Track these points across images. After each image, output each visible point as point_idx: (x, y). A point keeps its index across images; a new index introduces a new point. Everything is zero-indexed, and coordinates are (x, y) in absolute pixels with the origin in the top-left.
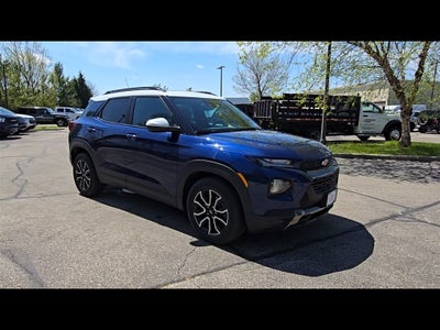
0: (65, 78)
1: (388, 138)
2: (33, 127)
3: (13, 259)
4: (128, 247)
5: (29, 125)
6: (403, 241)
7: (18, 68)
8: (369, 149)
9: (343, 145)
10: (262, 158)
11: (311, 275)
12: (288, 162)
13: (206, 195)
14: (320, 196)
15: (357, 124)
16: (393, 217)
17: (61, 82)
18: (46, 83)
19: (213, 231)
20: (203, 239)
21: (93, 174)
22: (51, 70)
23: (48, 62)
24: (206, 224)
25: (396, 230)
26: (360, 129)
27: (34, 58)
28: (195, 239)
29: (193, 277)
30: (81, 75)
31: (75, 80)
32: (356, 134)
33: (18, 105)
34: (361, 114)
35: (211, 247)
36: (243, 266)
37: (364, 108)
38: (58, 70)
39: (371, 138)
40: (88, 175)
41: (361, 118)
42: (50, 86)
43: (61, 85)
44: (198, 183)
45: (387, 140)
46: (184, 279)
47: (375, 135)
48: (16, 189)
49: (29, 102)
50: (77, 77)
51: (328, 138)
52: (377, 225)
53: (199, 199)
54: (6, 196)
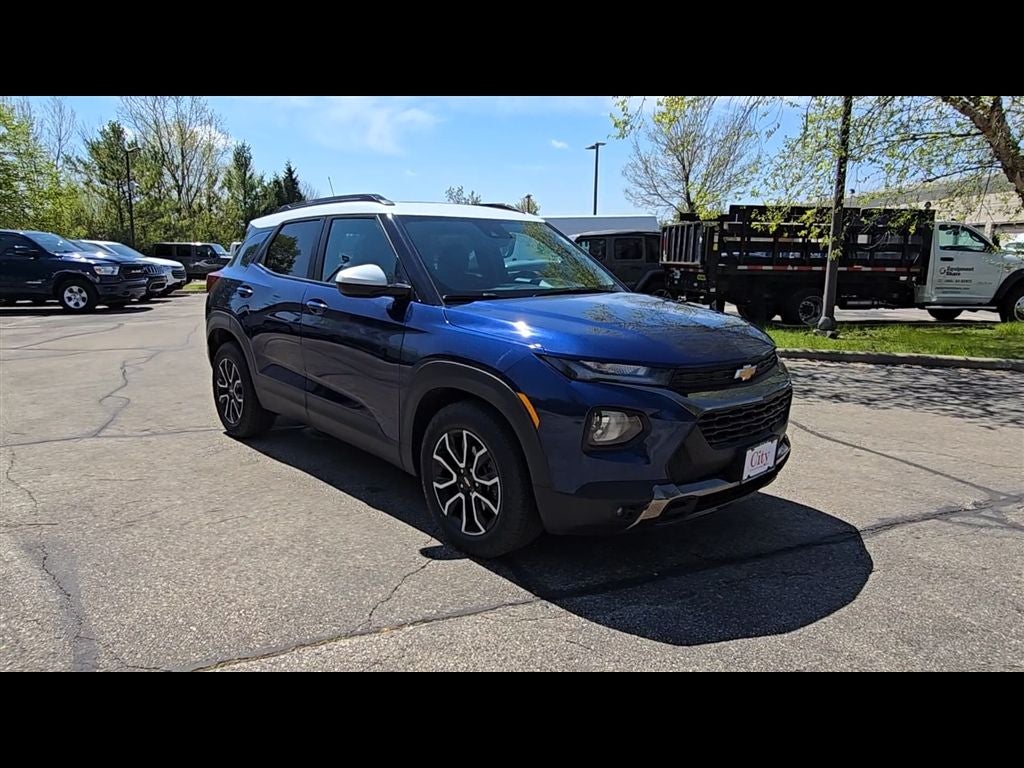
0: (256, 178)
1: (1007, 316)
2: (179, 286)
3: (44, 563)
4: (283, 551)
5: (171, 280)
6: (948, 574)
7: (160, 158)
8: (944, 343)
9: (878, 332)
10: (576, 359)
11: (677, 642)
12: (642, 371)
13: (457, 443)
14: (725, 455)
15: (922, 280)
16: (945, 514)
17: (247, 186)
18: (216, 188)
19: (471, 526)
20: (452, 545)
21: (248, 389)
22: (228, 160)
23: (220, 143)
24: (456, 508)
25: (942, 546)
26: (931, 293)
27: (193, 136)
28: (436, 543)
29: (401, 626)
30: (290, 172)
31: (277, 182)
32: (922, 306)
33: (156, 237)
34: (935, 255)
35: (466, 561)
36: (522, 610)
37: (944, 239)
38: (242, 160)
39: (965, 315)
40: (239, 391)
41: (935, 265)
42: (225, 195)
43: (247, 194)
44: (442, 413)
45: (1004, 320)
46: (378, 630)
47: (974, 306)
48: (101, 417)
49: (181, 233)
50: (282, 175)
51: (841, 315)
52: (894, 532)
53: (443, 453)
54: (78, 432)
